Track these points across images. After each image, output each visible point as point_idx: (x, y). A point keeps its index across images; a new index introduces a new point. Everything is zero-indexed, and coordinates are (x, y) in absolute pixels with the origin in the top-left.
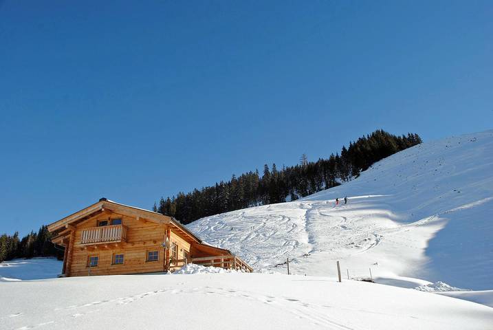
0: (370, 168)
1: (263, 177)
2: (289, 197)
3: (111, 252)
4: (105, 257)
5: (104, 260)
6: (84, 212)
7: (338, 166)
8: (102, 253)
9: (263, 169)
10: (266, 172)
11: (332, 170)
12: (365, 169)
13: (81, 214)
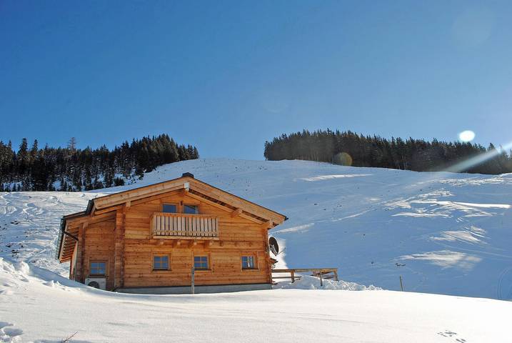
0: (154, 172)
1: (19, 152)
2: (57, 184)
3: (189, 252)
4: (181, 258)
5: (180, 262)
6: (159, 188)
7: (119, 161)
8: (175, 252)
9: (21, 143)
10: (23, 148)
11: (111, 164)
12: (149, 171)
13: (154, 190)
